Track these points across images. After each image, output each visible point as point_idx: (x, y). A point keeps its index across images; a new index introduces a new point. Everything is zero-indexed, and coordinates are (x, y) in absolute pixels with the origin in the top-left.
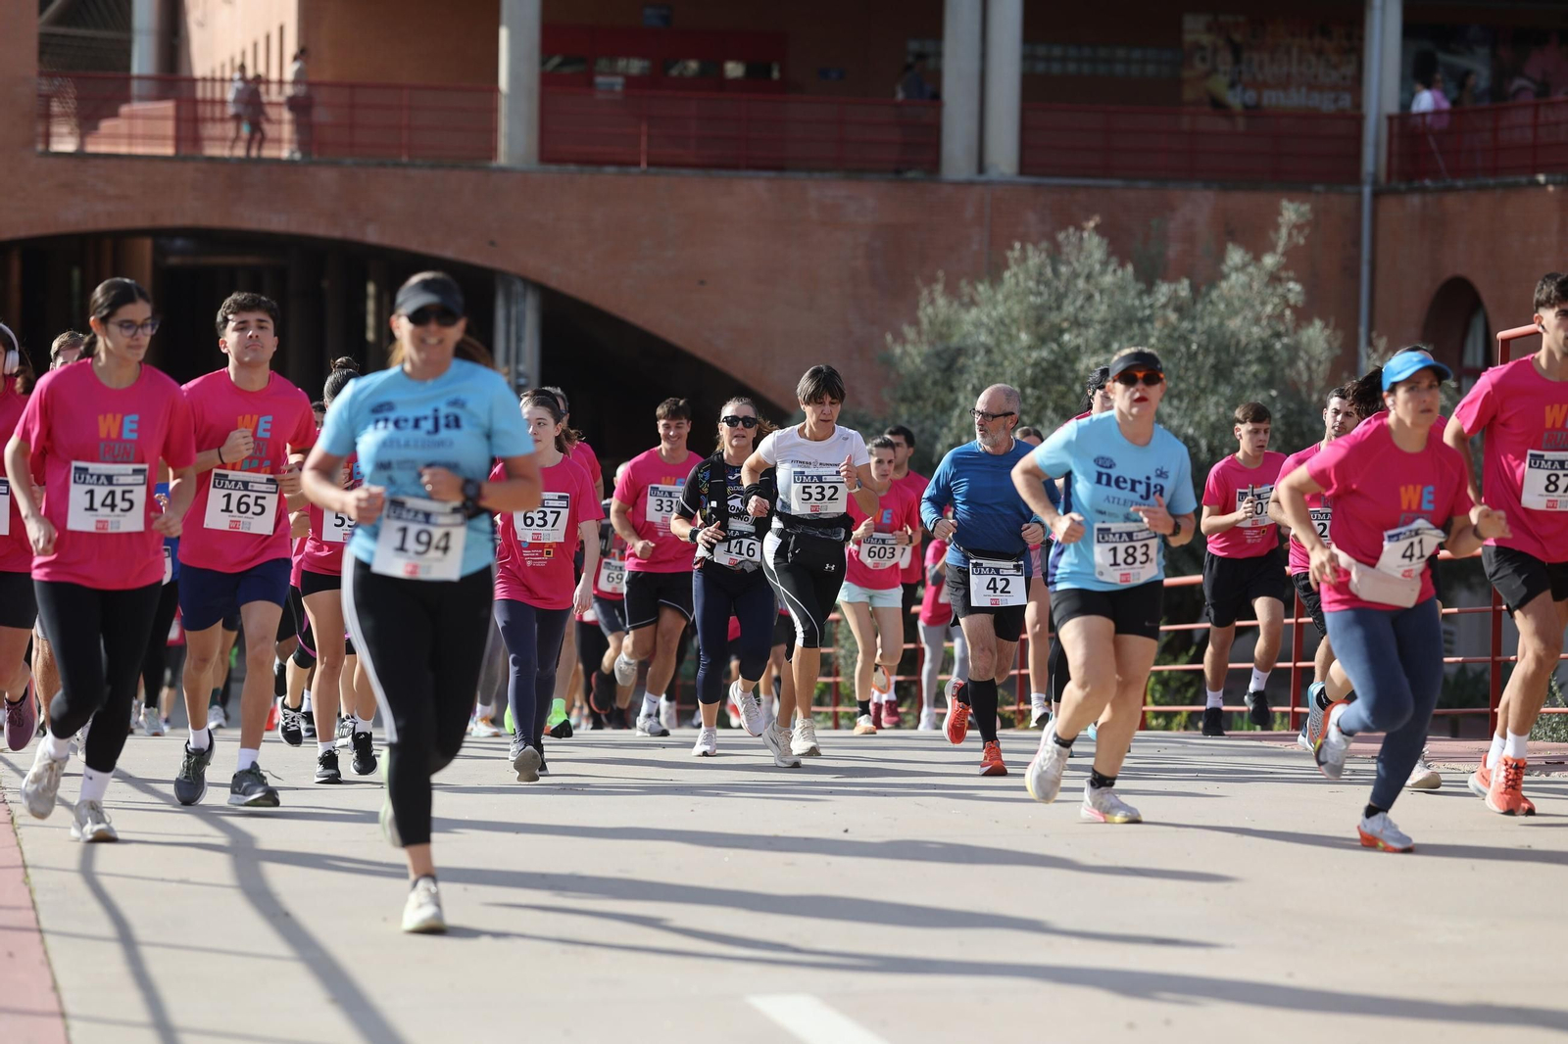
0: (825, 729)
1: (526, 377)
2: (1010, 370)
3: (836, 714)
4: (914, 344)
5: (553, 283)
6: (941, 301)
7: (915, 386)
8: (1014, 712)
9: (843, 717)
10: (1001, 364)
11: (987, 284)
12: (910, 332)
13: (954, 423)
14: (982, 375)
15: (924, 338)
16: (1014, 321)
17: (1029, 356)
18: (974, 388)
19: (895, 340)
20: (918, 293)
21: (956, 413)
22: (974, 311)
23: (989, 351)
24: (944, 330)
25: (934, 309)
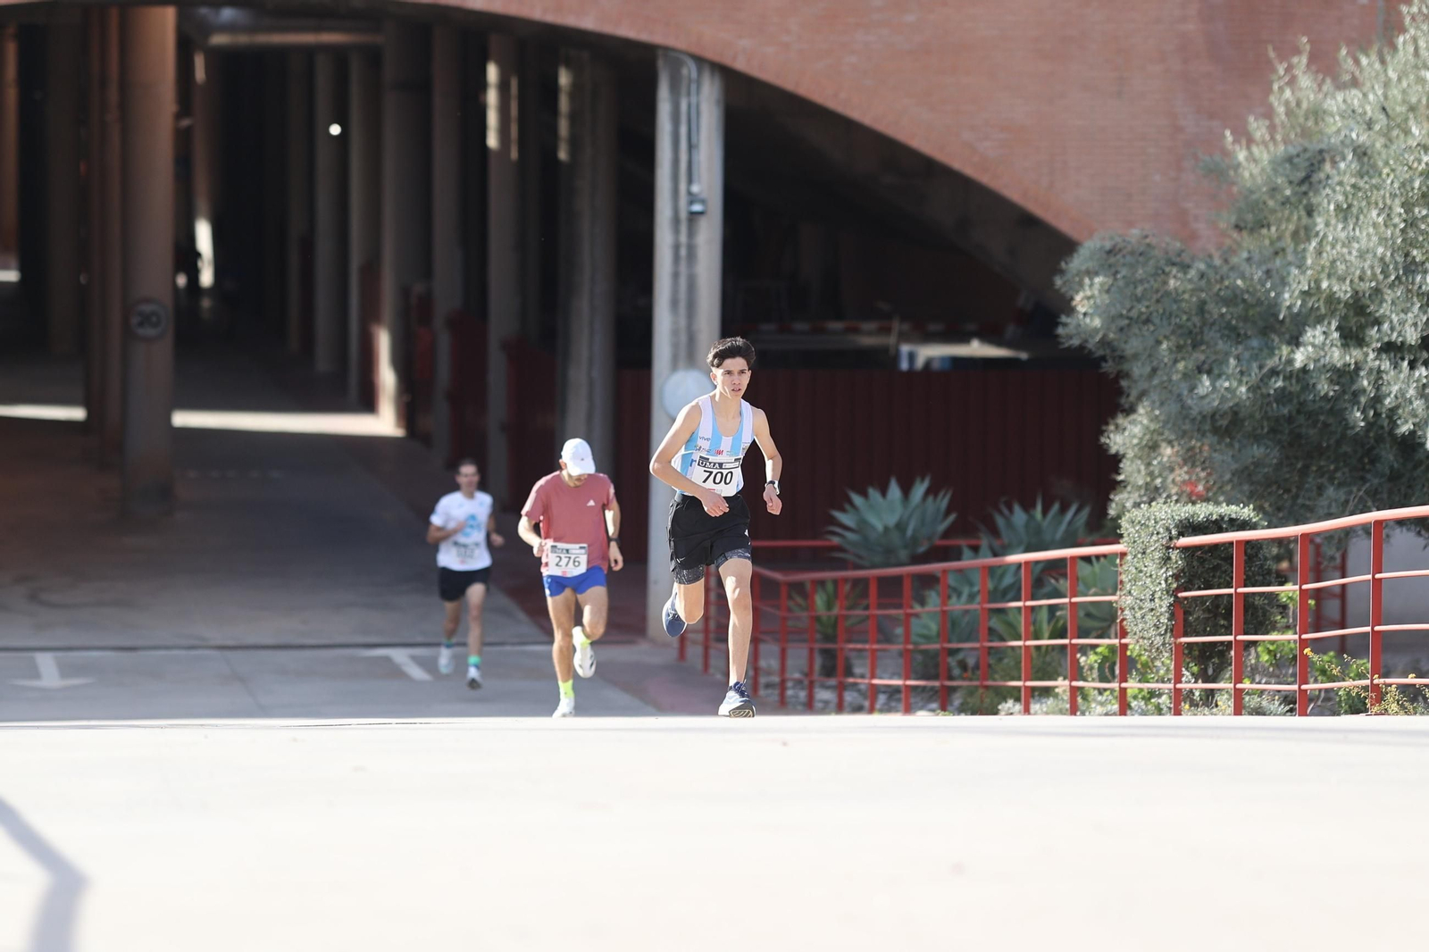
0: (1106, 714)
1: (703, 202)
2: (1390, 182)
3: (1123, 691)
4: (1265, 143)
5: (740, 65)
6: (1305, 81)
7: (1256, 207)
8: (1365, 688)
9: (1135, 697)
10: (1380, 175)
11: (1374, 57)
12: (1258, 128)
13: (1309, 262)
14: (1348, 188)
15: (1279, 137)
16: (1412, 109)
17: (1420, 161)
18: (1338, 208)
19: (1236, 141)
20: (1274, 70)
21: (1314, 244)
22: (1354, 96)
23: (1362, 153)
24: (1310, 123)
25: (1293, 93)
